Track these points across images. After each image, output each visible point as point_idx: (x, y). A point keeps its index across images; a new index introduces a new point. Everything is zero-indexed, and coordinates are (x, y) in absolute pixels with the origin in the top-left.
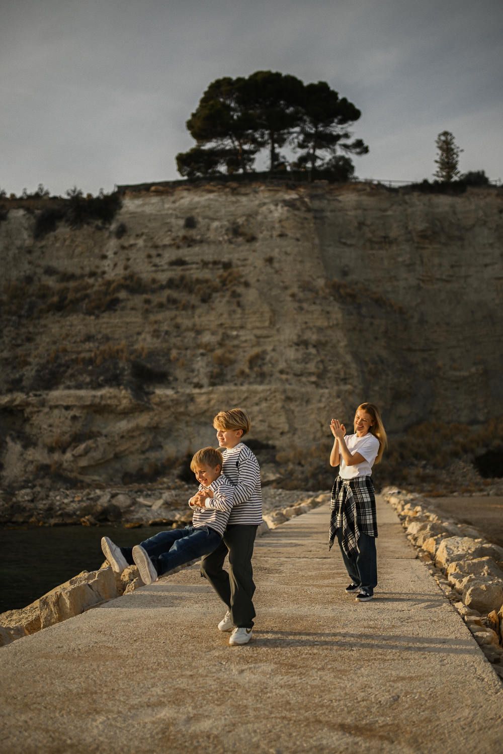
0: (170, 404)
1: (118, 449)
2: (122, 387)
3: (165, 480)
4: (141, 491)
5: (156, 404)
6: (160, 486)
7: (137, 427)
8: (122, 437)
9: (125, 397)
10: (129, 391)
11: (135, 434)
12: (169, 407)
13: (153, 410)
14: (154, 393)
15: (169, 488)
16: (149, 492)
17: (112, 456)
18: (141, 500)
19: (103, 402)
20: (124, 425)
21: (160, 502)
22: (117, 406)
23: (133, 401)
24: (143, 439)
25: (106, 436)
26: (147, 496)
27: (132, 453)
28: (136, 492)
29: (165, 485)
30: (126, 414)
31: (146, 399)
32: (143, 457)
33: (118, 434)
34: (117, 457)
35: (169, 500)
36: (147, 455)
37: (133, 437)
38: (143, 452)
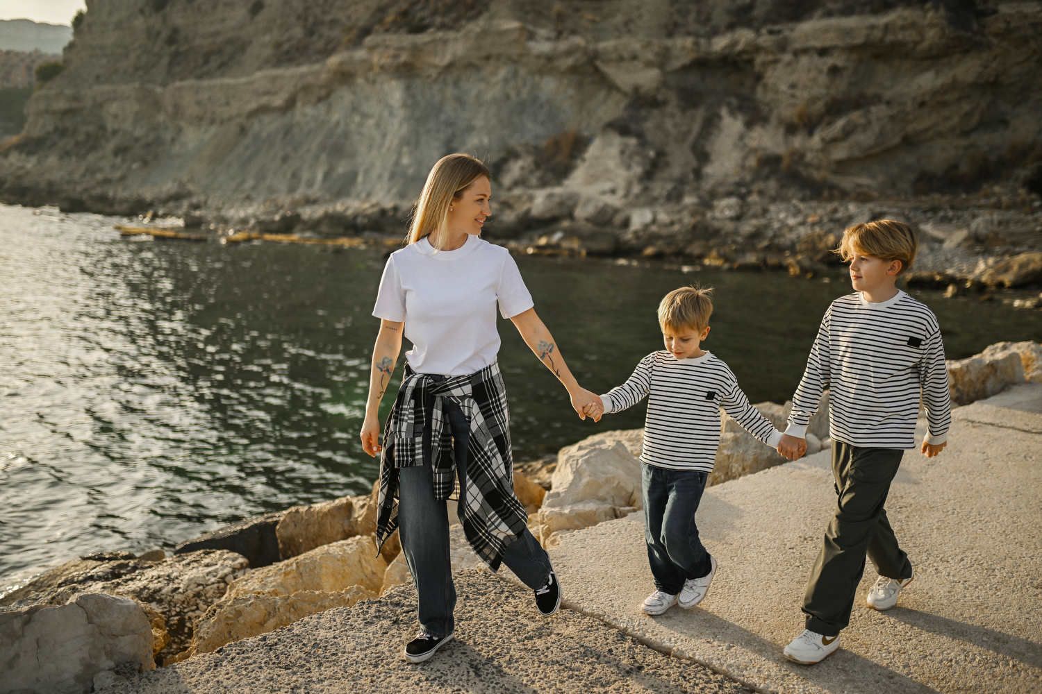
0: (1030, 32)
1: (910, 128)
2: (928, 5)
3: (997, 189)
4: (934, 210)
5: (996, 35)
6: (983, 202)
7: (954, 85)
8: (922, 104)
9: (932, 25)
10: (942, 12)
11: (948, 97)
12: (1025, 40)
13: (989, 47)
14: (995, 12)
15: (998, 206)
16: (950, 214)
17: (896, 140)
18: (928, 228)
19: (890, 38)
20: (927, 81)
21: (961, 235)
22: (916, 43)
23: (947, 31)
24: (966, 107)
25: (888, 103)
26: (945, 220)
27: (940, 135)
28: (925, 212)
29: (993, 200)
30: (934, 58)
31: (975, 26)
32: (964, 142)
33: (914, 99)
34: (909, 142)
35: (983, 231)
36: (974, 137)
37: (944, 104)
38: (966, 134)
